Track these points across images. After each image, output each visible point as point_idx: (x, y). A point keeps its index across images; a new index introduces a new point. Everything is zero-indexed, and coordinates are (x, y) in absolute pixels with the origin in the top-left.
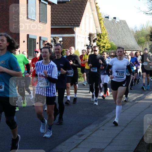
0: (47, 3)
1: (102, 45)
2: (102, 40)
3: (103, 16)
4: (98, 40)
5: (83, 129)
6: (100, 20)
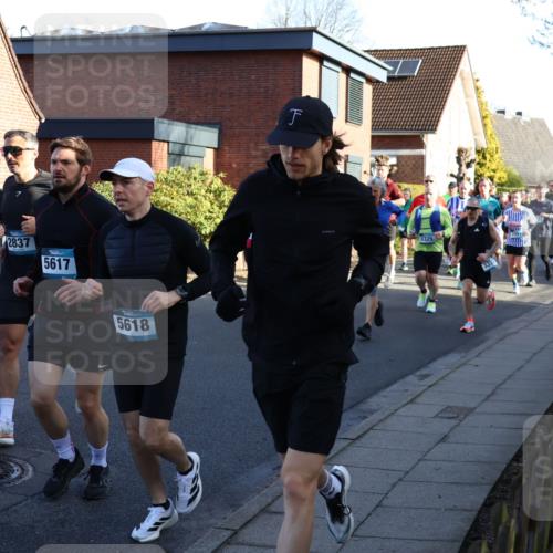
0: (363, 80)
1: (487, 174)
2: (488, 164)
3: (492, 110)
4: (478, 163)
5: (430, 362)
6: (484, 118)
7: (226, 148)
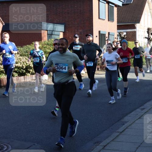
0: (114, 6)
5: (144, 104)
7: (67, 32)
